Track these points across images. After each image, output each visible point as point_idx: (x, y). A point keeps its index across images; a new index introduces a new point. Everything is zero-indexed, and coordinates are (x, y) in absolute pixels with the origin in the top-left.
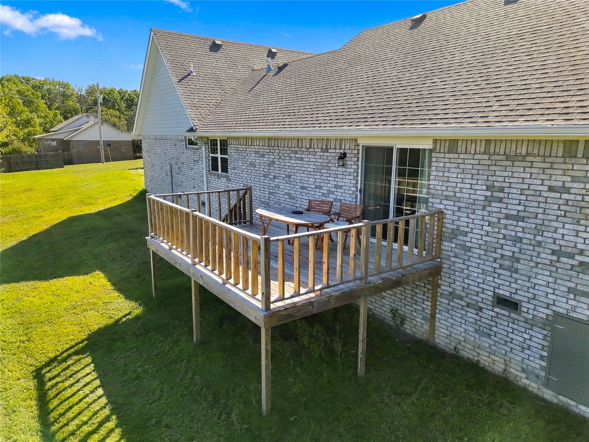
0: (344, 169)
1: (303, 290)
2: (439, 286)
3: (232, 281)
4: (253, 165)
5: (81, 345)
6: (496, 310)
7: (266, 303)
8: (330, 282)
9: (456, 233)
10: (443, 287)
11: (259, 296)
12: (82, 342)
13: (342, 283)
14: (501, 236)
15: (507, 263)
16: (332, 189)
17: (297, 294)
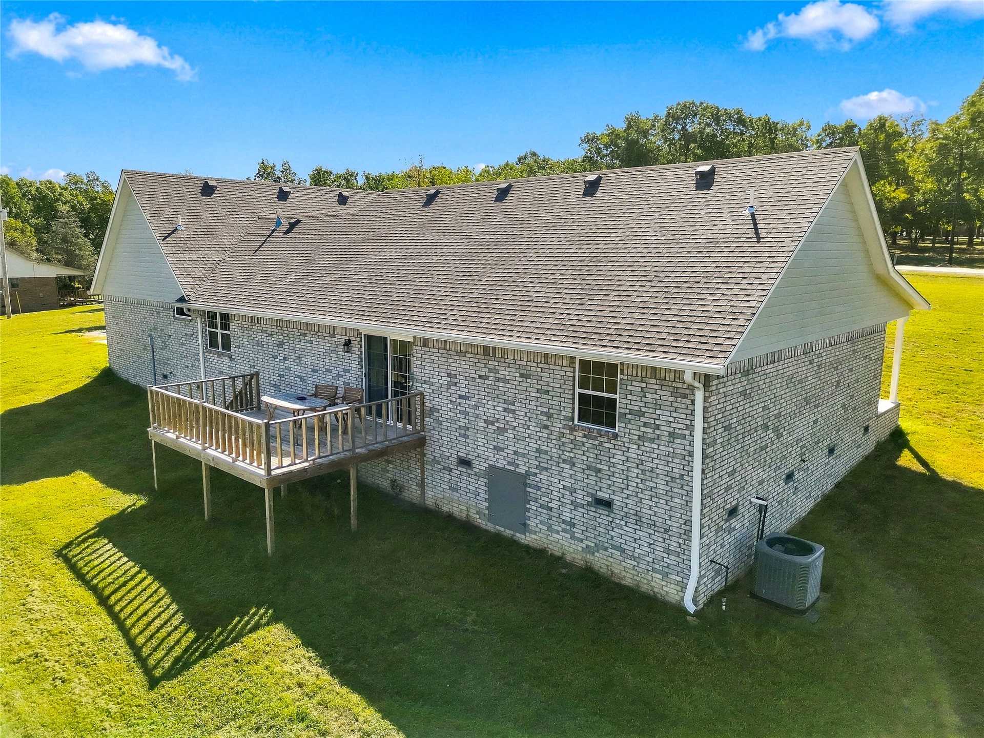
0: (350, 355)
1: (297, 461)
2: (425, 455)
3: (240, 458)
4: (260, 344)
5: (93, 531)
6: (460, 469)
7: (268, 471)
8: (321, 454)
9: (433, 410)
10: (428, 456)
11: (263, 467)
12: (93, 529)
13: (332, 454)
14: (458, 412)
15: (463, 432)
16: (340, 373)
17: (294, 464)
